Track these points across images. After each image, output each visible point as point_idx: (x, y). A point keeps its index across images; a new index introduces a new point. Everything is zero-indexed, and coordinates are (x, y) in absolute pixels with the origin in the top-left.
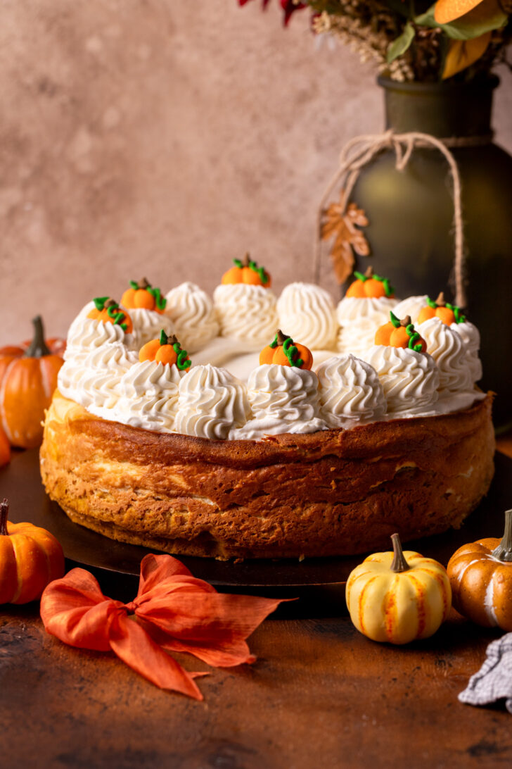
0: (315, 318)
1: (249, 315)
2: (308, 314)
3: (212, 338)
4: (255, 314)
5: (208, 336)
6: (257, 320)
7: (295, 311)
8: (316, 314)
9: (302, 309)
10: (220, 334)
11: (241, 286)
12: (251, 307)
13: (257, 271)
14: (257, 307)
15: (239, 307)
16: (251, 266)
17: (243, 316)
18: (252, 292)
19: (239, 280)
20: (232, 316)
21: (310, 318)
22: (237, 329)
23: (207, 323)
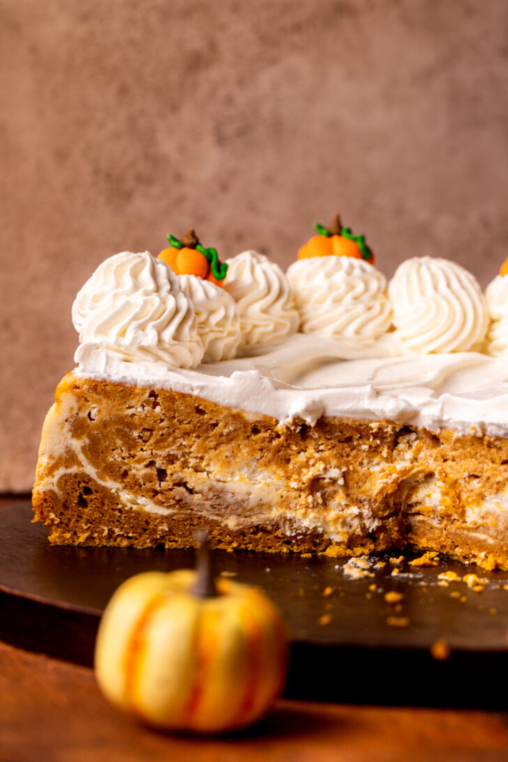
0: (456, 304)
1: (348, 299)
2: (444, 297)
3: (290, 334)
4: (356, 298)
5: (284, 331)
6: (361, 308)
7: (423, 293)
8: (458, 298)
9: (436, 288)
10: (301, 330)
11: (333, 259)
12: (351, 287)
13: (355, 240)
14: (360, 287)
15: (331, 288)
16: (344, 234)
17: (338, 301)
18: (352, 267)
19: (329, 251)
20: (321, 301)
21: (449, 302)
22: (328, 323)
23: (284, 309)
